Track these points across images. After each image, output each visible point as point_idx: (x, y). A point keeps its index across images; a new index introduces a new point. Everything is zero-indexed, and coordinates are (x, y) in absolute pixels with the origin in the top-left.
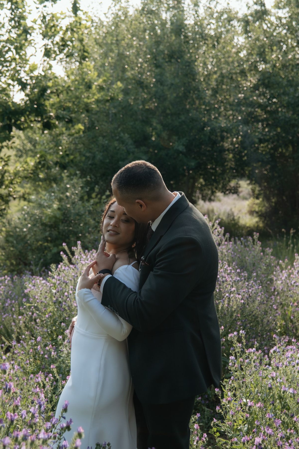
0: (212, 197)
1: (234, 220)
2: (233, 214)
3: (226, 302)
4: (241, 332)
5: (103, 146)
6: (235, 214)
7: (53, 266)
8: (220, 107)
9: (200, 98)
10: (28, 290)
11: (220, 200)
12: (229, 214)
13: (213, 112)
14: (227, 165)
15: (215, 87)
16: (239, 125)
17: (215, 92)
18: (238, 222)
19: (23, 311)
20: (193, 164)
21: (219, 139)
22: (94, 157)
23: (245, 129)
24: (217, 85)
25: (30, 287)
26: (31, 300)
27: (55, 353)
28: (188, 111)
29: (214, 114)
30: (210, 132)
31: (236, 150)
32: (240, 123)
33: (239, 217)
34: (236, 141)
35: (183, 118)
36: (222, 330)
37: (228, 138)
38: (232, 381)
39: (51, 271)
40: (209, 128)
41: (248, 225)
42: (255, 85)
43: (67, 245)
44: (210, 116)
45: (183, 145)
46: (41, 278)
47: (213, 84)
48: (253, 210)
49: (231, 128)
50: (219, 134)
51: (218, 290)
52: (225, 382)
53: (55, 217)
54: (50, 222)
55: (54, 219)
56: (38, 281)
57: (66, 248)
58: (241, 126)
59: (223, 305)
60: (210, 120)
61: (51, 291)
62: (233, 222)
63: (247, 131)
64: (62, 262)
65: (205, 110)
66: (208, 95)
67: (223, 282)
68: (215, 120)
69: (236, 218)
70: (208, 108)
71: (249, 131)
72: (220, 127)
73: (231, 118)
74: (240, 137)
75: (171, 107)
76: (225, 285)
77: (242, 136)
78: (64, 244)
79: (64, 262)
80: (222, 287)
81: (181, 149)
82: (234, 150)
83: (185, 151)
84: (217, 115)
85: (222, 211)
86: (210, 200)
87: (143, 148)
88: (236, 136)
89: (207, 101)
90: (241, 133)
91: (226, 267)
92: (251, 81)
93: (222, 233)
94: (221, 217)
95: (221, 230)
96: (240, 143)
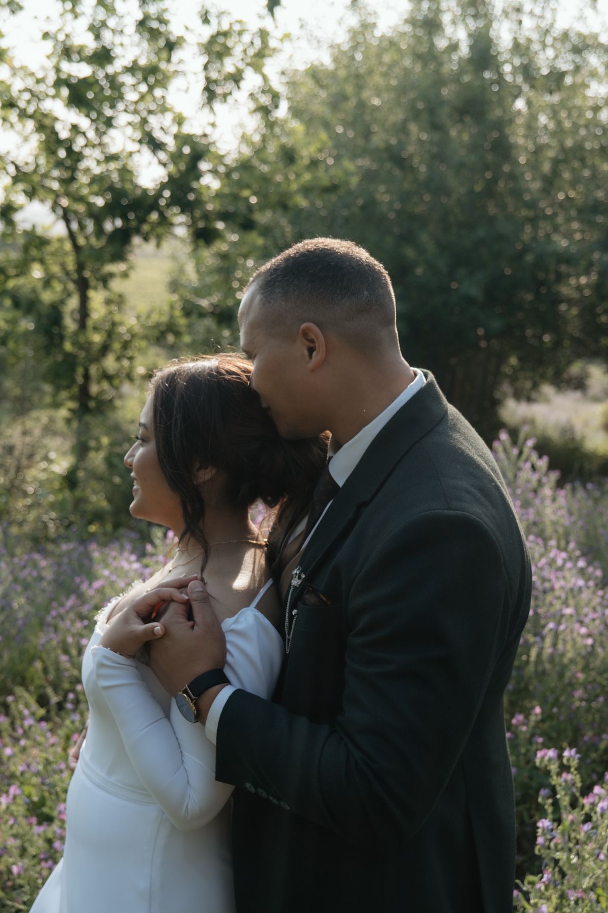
0: (534, 394)
1: (571, 440)
2: (571, 429)
3: (548, 641)
6: (578, 428)
8: (556, 215)
11: (547, 401)
12: (562, 429)
13: (543, 225)
15: (549, 173)
16: (593, 252)
17: (549, 183)
18: (582, 445)
20: (497, 325)
21: (552, 277)
24: (553, 169)
28: (492, 220)
29: (545, 229)
30: (533, 265)
31: (586, 302)
33: (584, 436)
34: (587, 283)
36: (536, 715)
37: (569, 276)
39: (153, 544)
41: (600, 453)
44: (536, 230)
47: (546, 167)
49: (578, 255)
50: (552, 269)
52: (530, 882)
58: (597, 253)
59: (542, 649)
60: (535, 239)
62: (570, 446)
65: (527, 219)
66: (532, 189)
67: (545, 592)
68: (545, 240)
69: (578, 438)
70: (533, 215)
73: (579, 236)
74: (594, 275)
75: (458, 211)
77: (597, 272)
81: (474, 295)
82: (581, 301)
83: (482, 299)
84: (550, 231)
85: (553, 422)
86: (529, 400)
88: (587, 273)
93: (543, 470)
94: (547, 434)
95: (540, 462)
96: (594, 288)
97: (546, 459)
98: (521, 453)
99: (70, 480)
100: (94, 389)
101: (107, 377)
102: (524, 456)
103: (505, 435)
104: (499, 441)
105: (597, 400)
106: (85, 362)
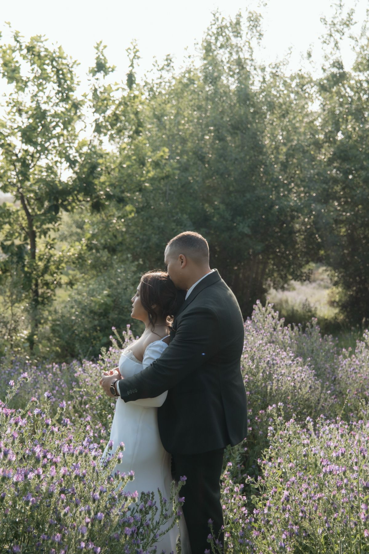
0: (286, 286)
1: (310, 311)
2: (309, 304)
4: (279, 404)
5: (159, 228)
6: (312, 305)
7: (104, 349)
8: (289, 184)
9: (266, 173)
10: (78, 373)
11: (294, 289)
12: (304, 305)
13: (282, 190)
14: (298, 248)
15: (285, 161)
16: (311, 204)
17: (285, 166)
18: (316, 313)
19: (73, 394)
20: (259, 248)
21: (289, 219)
22: (149, 240)
23: (318, 208)
24: (287, 159)
25: (80, 371)
26: (81, 384)
27: (105, 431)
28: (254, 188)
29: (283, 192)
30: (278, 212)
31: (308, 231)
32: (312, 202)
33: (316, 308)
34: (308, 221)
35: (248, 196)
37: (299, 217)
38: (271, 450)
39: (102, 355)
40: (277, 207)
41: (326, 317)
42: (329, 158)
43: (116, 329)
44: (278, 193)
45: (249, 226)
46: (91, 363)
47: (282, 157)
48: (333, 299)
49: (302, 206)
50: (288, 214)
51: (268, 373)
53: (105, 304)
54: (100, 310)
55: (104, 307)
56: (88, 365)
57: (116, 332)
58: (314, 205)
60: (278, 197)
62: (309, 314)
63: (320, 211)
64: (111, 346)
65: (273, 186)
66: (276, 170)
68: (284, 198)
69: (313, 309)
70: (276, 184)
71: (323, 211)
72: (290, 207)
73: (302, 195)
74: (312, 217)
75: (234, 184)
76: (275, 368)
77: (314, 215)
78: (113, 328)
79: (113, 346)
80: (272, 369)
81: (246, 232)
82: (306, 231)
83: (250, 233)
84: (286, 193)
85: (298, 301)
86: (283, 289)
88: (308, 216)
89: (275, 177)
90: (314, 213)
91: (278, 351)
92: (325, 154)
93: (277, 317)
94: (295, 308)
95: (275, 314)
96: (312, 224)
97: (278, 312)
98: (266, 310)
99: (30, 340)
100: (40, 291)
101: (47, 284)
102: (268, 312)
103: (258, 302)
104: (256, 304)
105: (327, 287)
106: (36, 277)
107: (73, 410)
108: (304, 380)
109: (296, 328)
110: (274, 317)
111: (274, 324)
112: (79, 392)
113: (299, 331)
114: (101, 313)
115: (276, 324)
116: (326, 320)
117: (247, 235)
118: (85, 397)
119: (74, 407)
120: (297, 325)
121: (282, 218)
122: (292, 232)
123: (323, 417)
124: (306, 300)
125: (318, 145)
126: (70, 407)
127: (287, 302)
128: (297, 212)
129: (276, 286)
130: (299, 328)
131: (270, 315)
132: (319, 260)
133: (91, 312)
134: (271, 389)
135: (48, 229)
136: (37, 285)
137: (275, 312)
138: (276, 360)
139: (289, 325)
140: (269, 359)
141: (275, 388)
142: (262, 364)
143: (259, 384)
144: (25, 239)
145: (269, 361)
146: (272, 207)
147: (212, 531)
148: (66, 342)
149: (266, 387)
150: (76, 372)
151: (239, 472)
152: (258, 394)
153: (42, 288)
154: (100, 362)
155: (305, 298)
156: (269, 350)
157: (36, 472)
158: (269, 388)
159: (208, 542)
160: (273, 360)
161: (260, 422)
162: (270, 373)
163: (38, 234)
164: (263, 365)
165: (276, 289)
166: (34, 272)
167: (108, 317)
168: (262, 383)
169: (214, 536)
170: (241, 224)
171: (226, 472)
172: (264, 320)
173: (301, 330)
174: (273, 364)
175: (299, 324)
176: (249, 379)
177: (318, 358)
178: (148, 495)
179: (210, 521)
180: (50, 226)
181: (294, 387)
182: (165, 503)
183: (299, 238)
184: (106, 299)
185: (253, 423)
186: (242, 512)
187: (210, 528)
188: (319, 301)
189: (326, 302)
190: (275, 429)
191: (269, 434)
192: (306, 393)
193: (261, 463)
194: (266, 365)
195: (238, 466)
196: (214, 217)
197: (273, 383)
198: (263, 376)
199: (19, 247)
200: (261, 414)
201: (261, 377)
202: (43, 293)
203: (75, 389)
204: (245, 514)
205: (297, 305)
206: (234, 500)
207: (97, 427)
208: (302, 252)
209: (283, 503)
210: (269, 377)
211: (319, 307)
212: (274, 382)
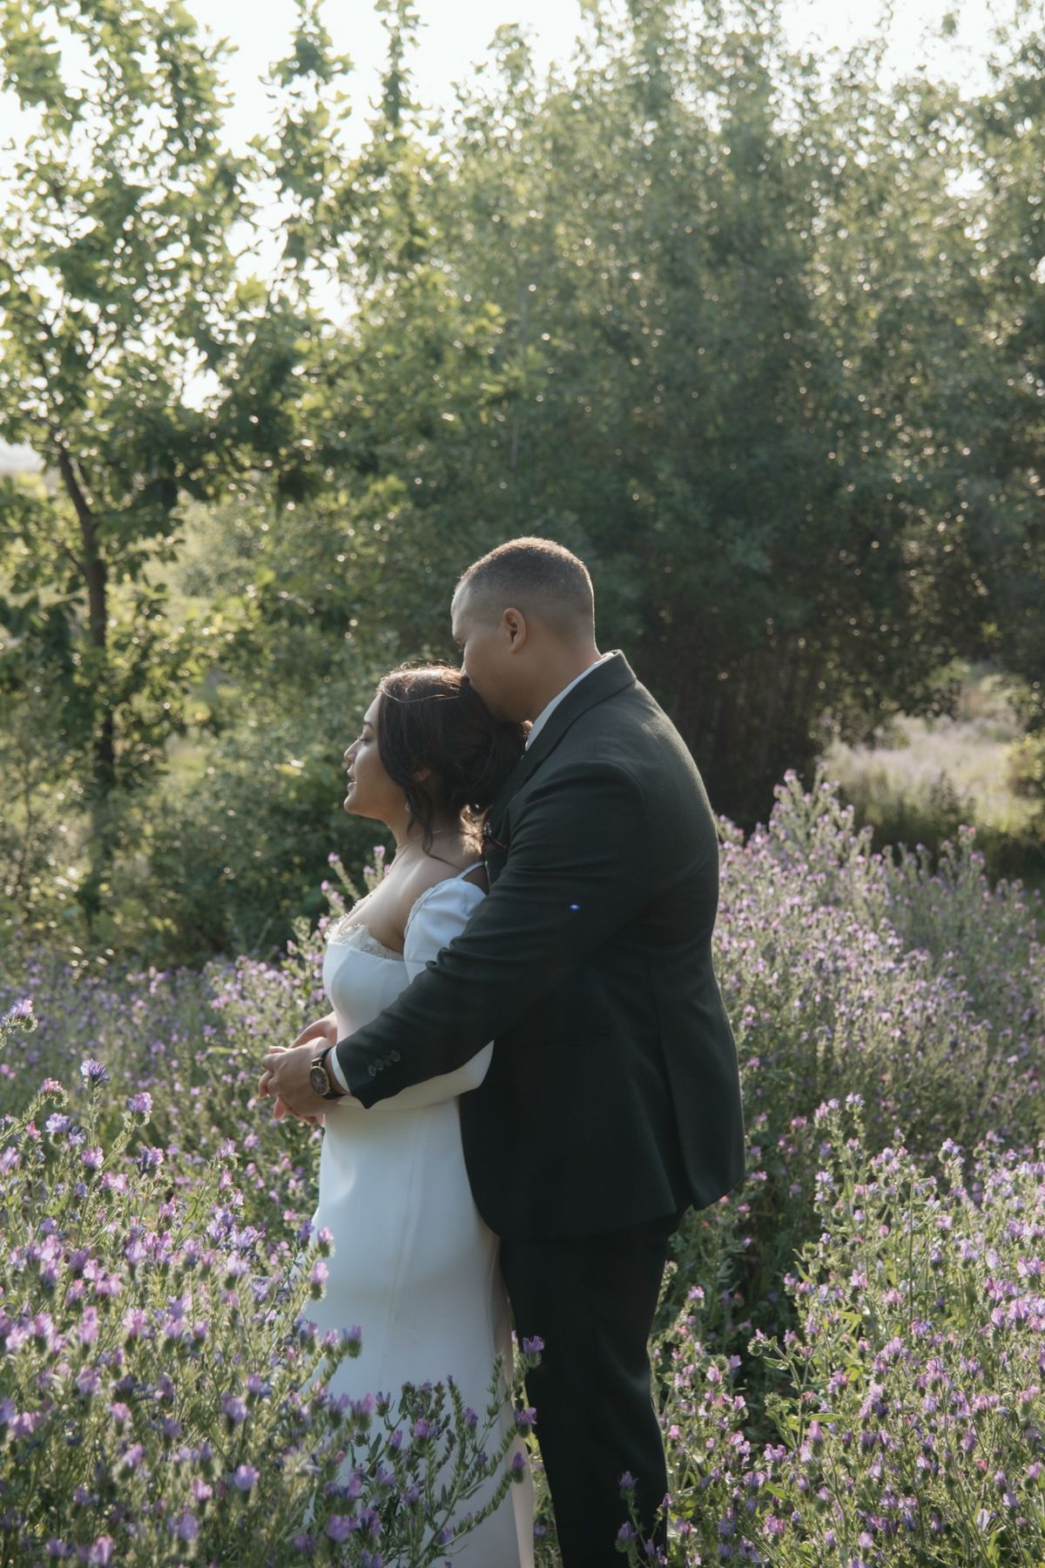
0: (879, 732)
1: (954, 810)
2: (950, 789)
4: (850, 1098)
6: (960, 791)
7: (301, 924)
8: (890, 416)
9: (818, 384)
10: (223, 999)
11: (905, 743)
12: (935, 791)
13: (865, 434)
14: (916, 616)
15: (875, 347)
16: (955, 479)
17: (874, 362)
18: (971, 815)
19: (206, 1065)
20: (795, 614)
21: (887, 521)
23: (979, 489)
24: (880, 341)
25: (229, 993)
26: (230, 1033)
27: (301, 1183)
28: (780, 431)
29: (869, 441)
30: (855, 502)
31: (947, 562)
32: (959, 472)
33: (972, 800)
34: (946, 531)
35: (762, 453)
37: (918, 520)
38: (825, 1248)
39: (296, 941)
40: (851, 488)
41: (1003, 829)
42: (1011, 338)
43: (342, 860)
44: (855, 445)
45: (764, 548)
46: (263, 966)
47: (867, 336)
48: (1024, 774)
49: (928, 486)
50: (886, 509)
51: (818, 999)
52: (808, 1251)
53: (317, 785)
54: (299, 800)
55: (313, 793)
56: (254, 972)
57: (339, 868)
58: (964, 482)
60: (855, 459)
61: (293, 1005)
62: (952, 818)
63: (983, 500)
64: (327, 914)
65: (839, 425)
66: (847, 373)
68: (871, 460)
69: (963, 804)
70: (847, 418)
71: (992, 499)
72: (893, 486)
73: (929, 451)
74: (960, 519)
75: (720, 418)
76: (843, 983)
77: (965, 513)
78: (332, 858)
79: (332, 912)
80: (832, 987)
81: (755, 566)
82: (939, 562)
83: (768, 570)
84: (879, 444)
85: (917, 779)
86: (871, 741)
87: (624, 560)
88: (948, 515)
89: (845, 397)
90: (964, 505)
92: (999, 326)
93: (850, 825)
94: (908, 801)
95: (844, 814)
96: (959, 539)
97: (851, 808)
98: (816, 801)
99: (88, 898)
100: (120, 746)
101: (140, 725)
102: (820, 805)
103: (790, 776)
104: (784, 784)
105: (1004, 738)
106: (106, 702)
107: (206, 1115)
108: (934, 1020)
109: (908, 859)
110: (841, 823)
111: (838, 845)
112: (226, 1057)
113: (919, 867)
114: (306, 813)
115: (846, 847)
116: (1006, 835)
117: (759, 576)
118: (242, 1075)
119: (210, 1107)
120: (912, 850)
121: (868, 521)
122: (896, 564)
123: (995, 1139)
124: (943, 775)
125: (976, 299)
126: (198, 1105)
127: (882, 781)
128: (911, 502)
129: (848, 732)
130: (918, 859)
131: (826, 818)
132: (980, 653)
133: (276, 809)
134: (829, 1049)
135: (144, 555)
136: (109, 727)
137: (843, 808)
138: (844, 958)
139: (888, 850)
140: (821, 955)
141: (839, 1046)
142: (798, 970)
143: (791, 1034)
144: (73, 586)
145: (821, 961)
146: (834, 487)
147: (633, 1511)
148: (197, 904)
149: (813, 1042)
150: (215, 996)
151: (728, 1314)
152: (788, 1064)
153: (127, 736)
154: (289, 964)
155: (937, 771)
156: (823, 926)
157: (32, 1328)
158: (822, 1045)
159: (620, 1548)
160: (836, 957)
161: (794, 1155)
162: (824, 999)
163: (112, 570)
164: (803, 972)
165: (849, 741)
166: (102, 689)
167: (327, 827)
168: (798, 1033)
169: (640, 1528)
170: (739, 541)
171: (683, 1316)
172: (808, 835)
173: (925, 863)
174: (836, 971)
175: (919, 847)
176: (756, 1018)
177: (979, 952)
178: (425, 1394)
179: (627, 1478)
180: (148, 544)
181: (903, 1043)
182: (473, 1426)
183: (919, 584)
184: (318, 770)
185: (770, 1159)
186: (733, 1448)
187: (626, 1503)
188: (980, 779)
189: (1002, 782)
190: (839, 1179)
191: (819, 1196)
192: (941, 1063)
193: (793, 1288)
194: (812, 974)
195: (725, 1295)
196: (655, 517)
197: (833, 1031)
198: (803, 1009)
199: (56, 612)
200: (797, 1129)
201: (796, 1012)
202: (128, 753)
203: (211, 1050)
204: (741, 1456)
205: (913, 791)
206: (707, 1408)
207: (277, 1169)
208: (929, 625)
209: (866, 1421)
210: (823, 1014)
211: (981, 799)
212: (839, 1027)
